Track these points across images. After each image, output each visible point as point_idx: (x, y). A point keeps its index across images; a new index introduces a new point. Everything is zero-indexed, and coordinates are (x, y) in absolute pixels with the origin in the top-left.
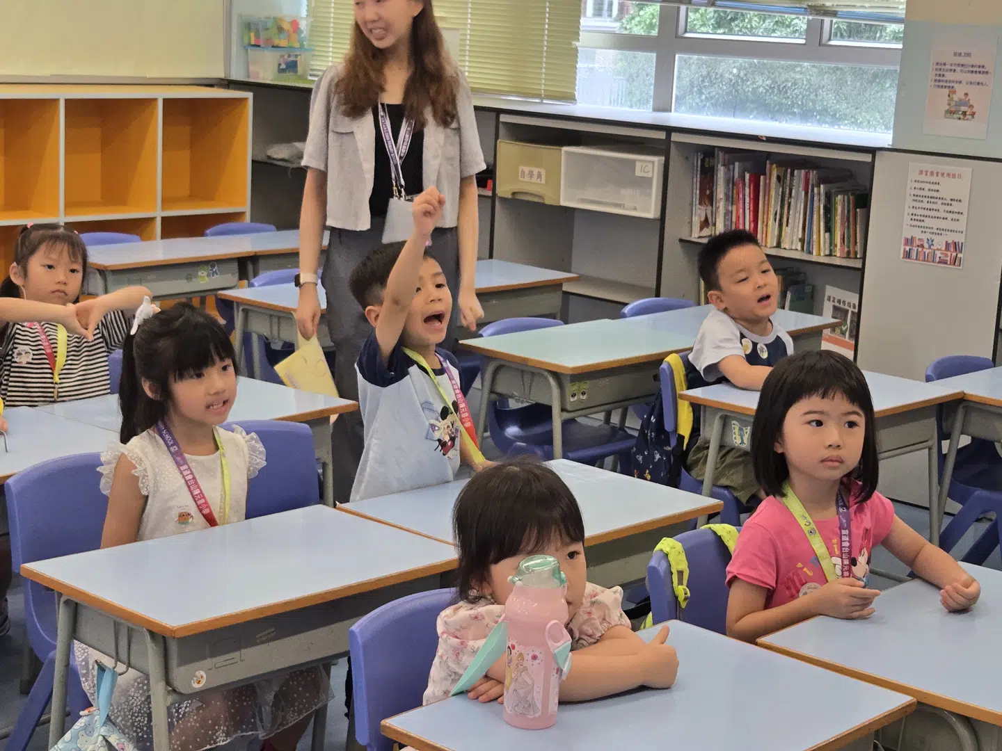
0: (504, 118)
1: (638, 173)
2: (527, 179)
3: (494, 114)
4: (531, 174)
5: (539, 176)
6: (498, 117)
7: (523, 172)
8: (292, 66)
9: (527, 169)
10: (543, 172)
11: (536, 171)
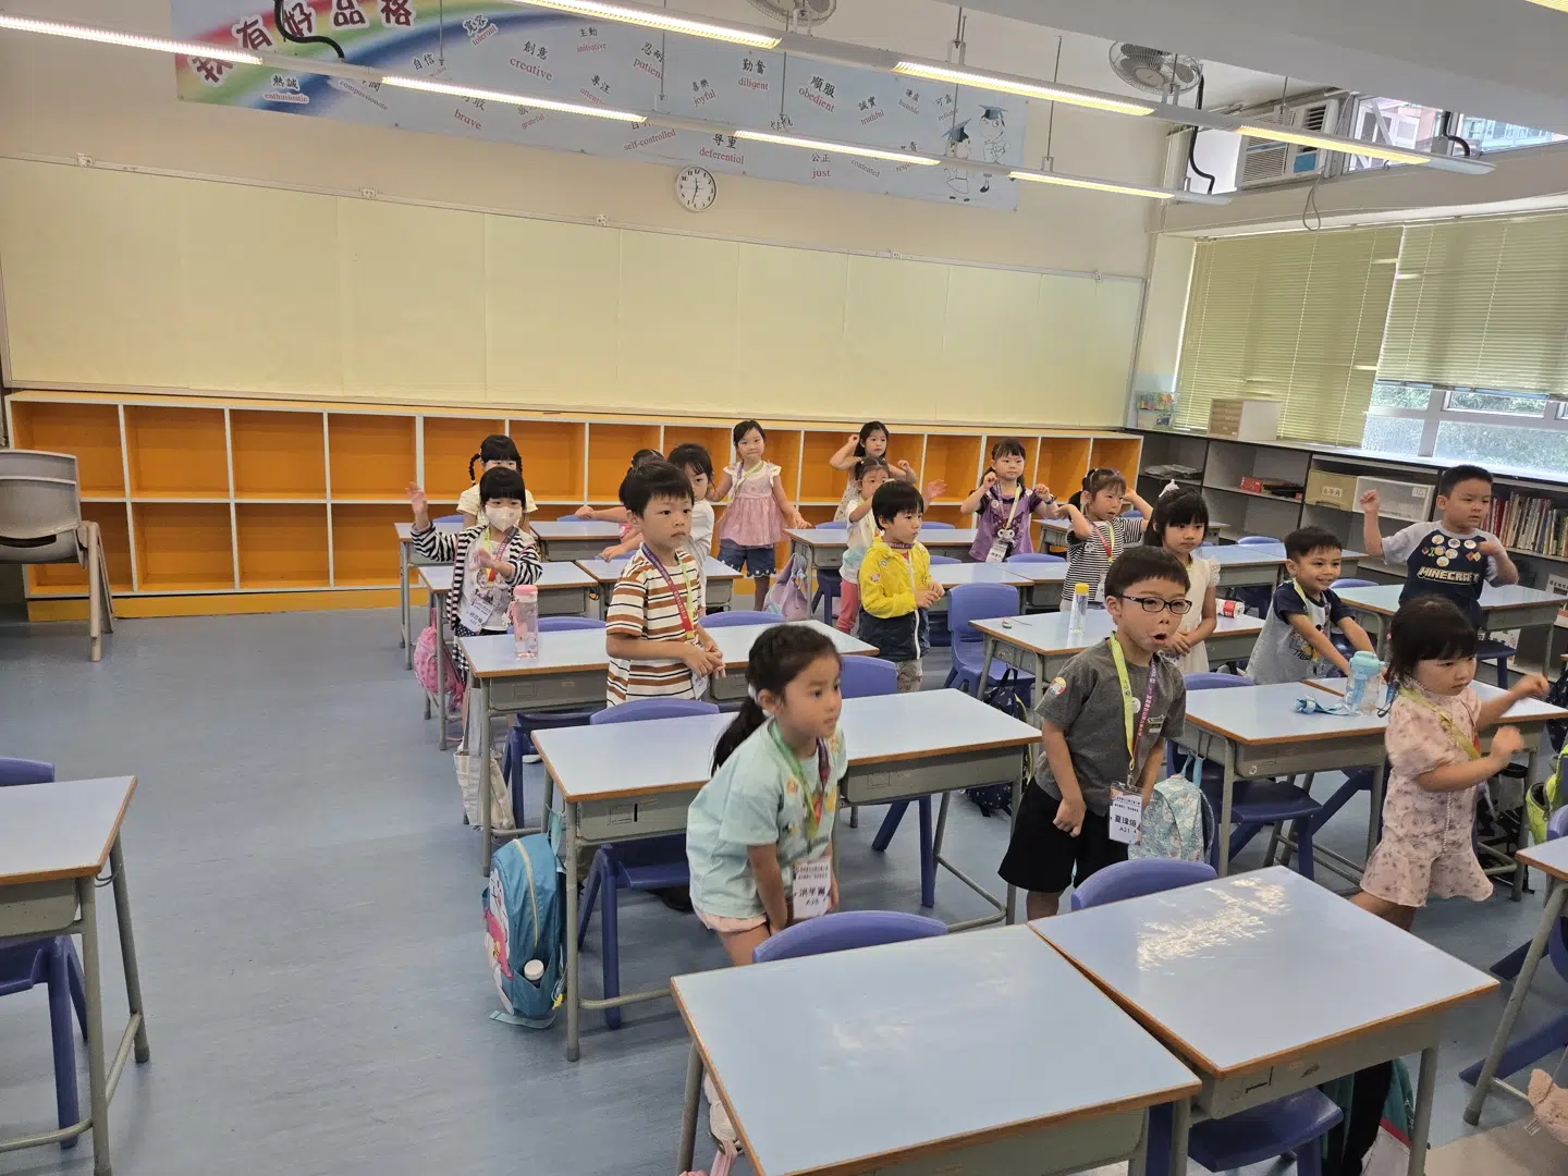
0: (1315, 457)
1: (1414, 494)
2: (1329, 494)
3: (1308, 455)
4: (1332, 492)
5: (1338, 493)
6: (1311, 457)
7: (1326, 491)
8: (1166, 421)
9: (1328, 489)
10: (1341, 491)
11: (1335, 489)
